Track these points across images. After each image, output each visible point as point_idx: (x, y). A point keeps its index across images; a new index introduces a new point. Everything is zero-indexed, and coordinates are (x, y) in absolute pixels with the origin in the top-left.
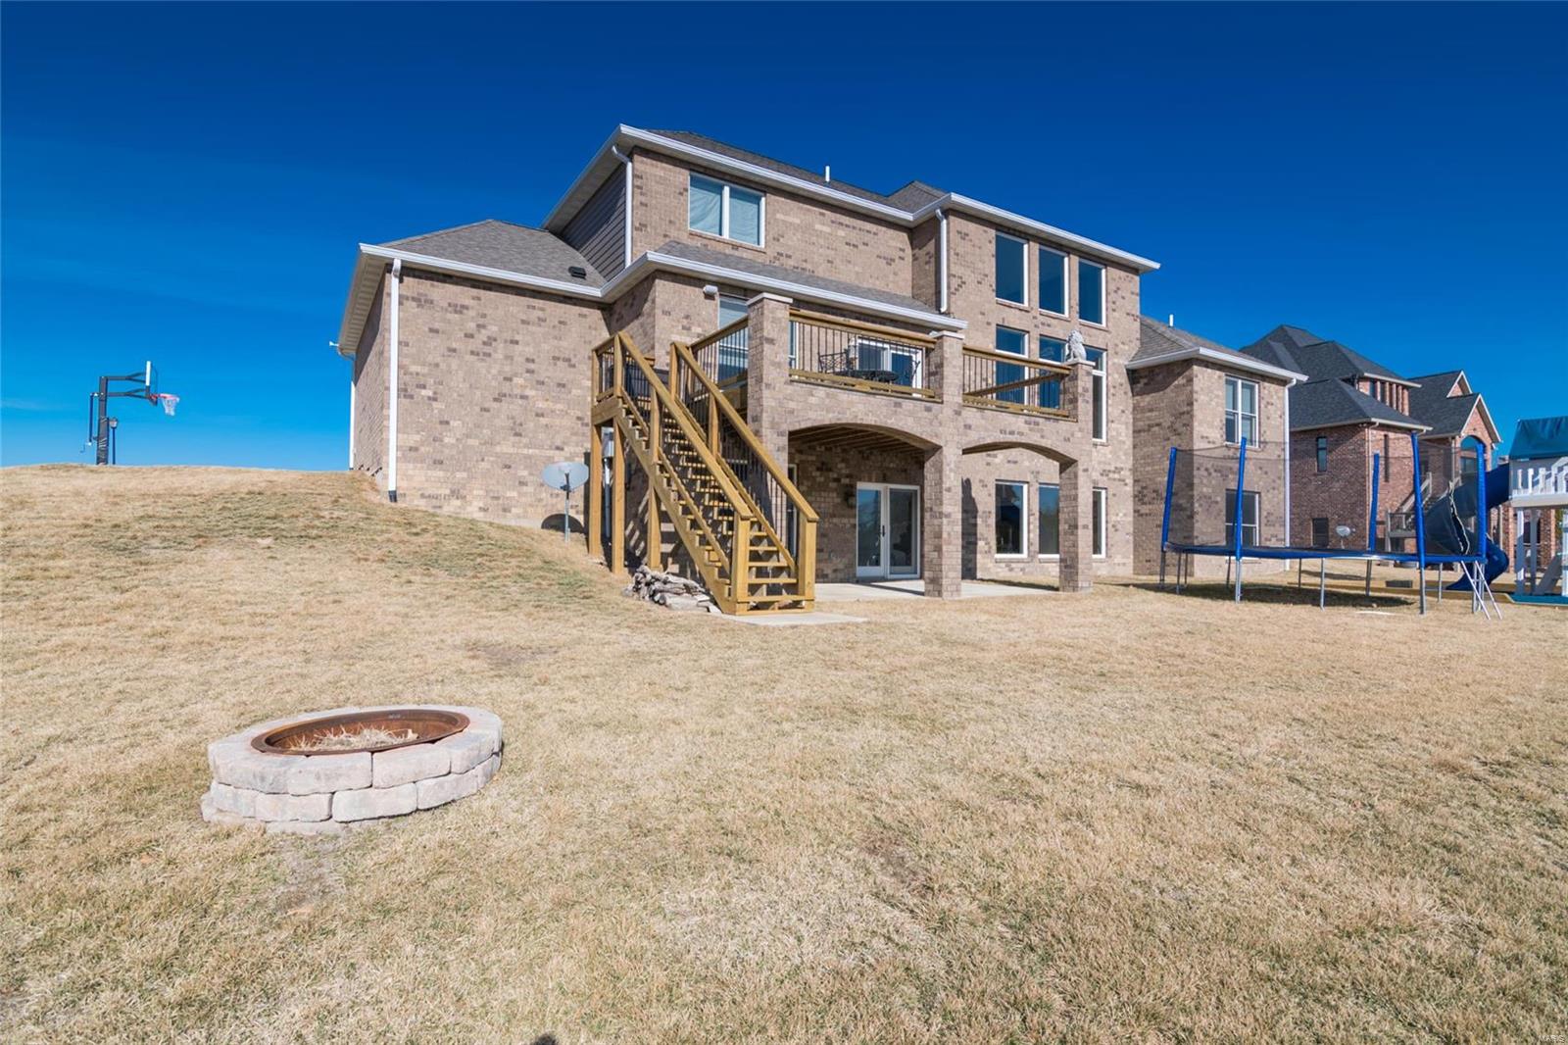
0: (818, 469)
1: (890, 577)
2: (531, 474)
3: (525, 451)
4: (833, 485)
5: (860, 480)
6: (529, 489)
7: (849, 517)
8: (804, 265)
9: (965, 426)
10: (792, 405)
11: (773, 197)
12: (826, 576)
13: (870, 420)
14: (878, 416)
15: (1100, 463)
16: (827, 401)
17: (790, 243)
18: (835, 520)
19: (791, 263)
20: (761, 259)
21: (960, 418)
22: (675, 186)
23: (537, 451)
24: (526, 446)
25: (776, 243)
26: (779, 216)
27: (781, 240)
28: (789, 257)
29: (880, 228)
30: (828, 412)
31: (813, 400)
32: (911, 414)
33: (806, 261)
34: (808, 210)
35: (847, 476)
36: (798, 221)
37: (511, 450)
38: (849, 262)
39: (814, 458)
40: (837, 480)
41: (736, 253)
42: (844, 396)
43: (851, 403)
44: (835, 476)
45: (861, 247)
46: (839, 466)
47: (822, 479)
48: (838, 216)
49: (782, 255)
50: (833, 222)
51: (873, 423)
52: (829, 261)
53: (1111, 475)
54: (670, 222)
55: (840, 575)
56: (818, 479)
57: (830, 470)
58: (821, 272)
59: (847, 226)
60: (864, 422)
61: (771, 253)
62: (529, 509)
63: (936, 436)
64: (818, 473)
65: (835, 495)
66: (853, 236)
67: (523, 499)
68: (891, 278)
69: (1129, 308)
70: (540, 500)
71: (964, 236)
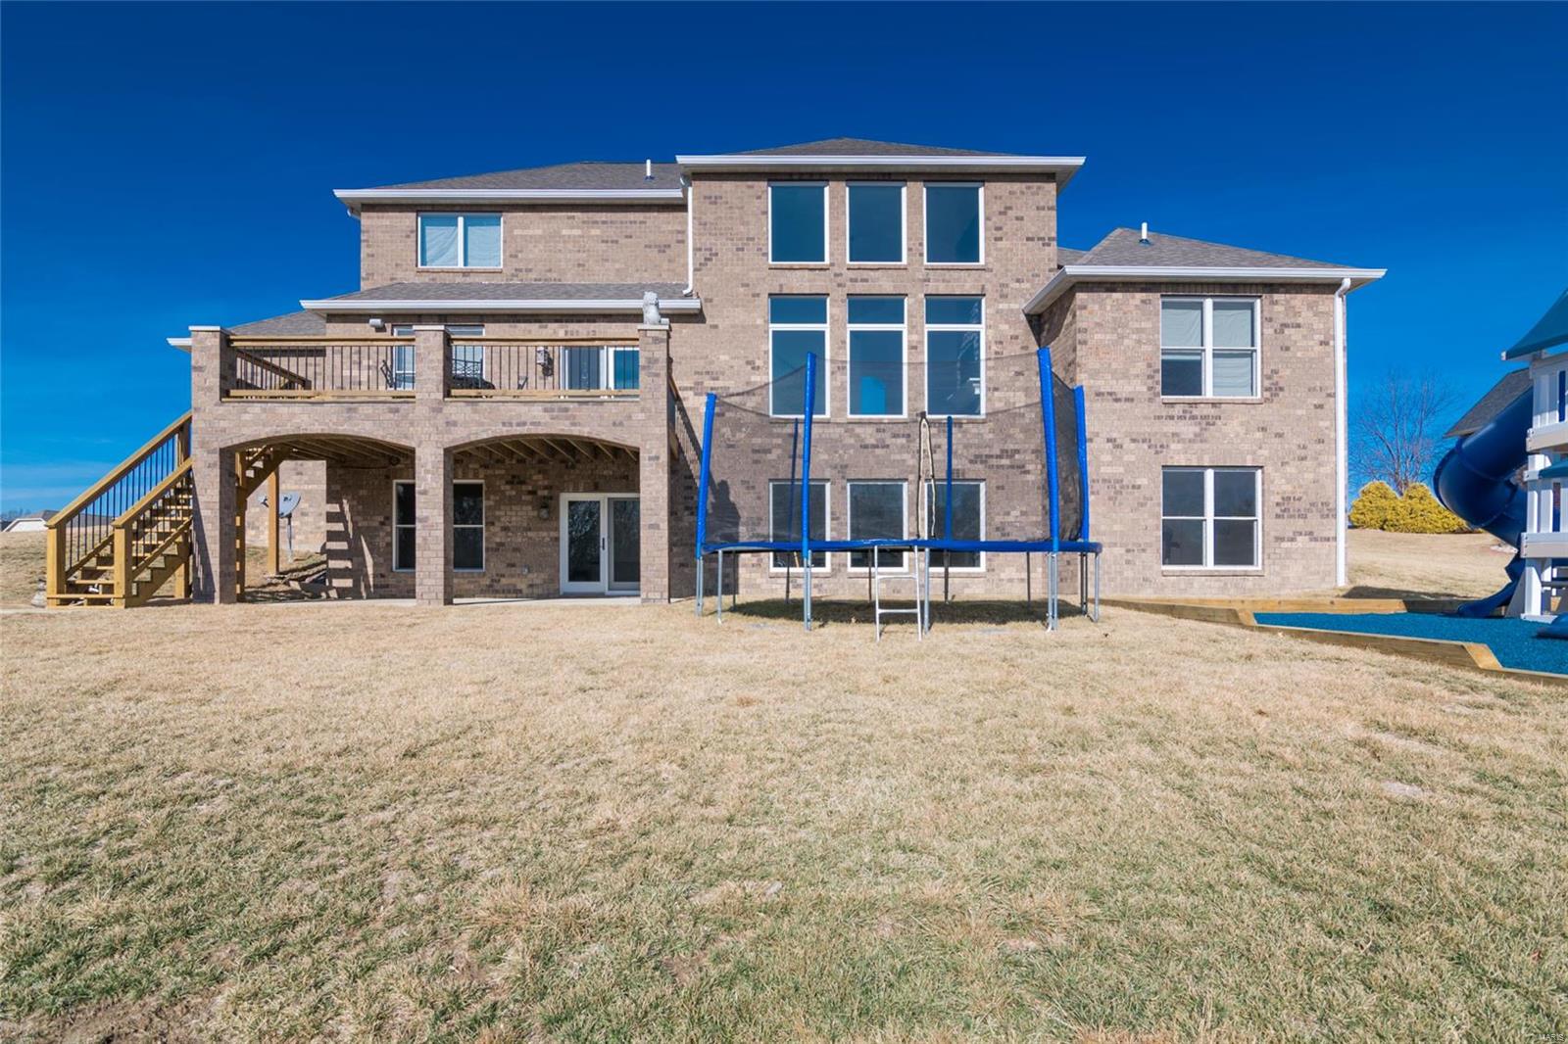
0: (507, 483)
1: (608, 592)
2: (310, 506)
3: (306, 487)
4: (528, 498)
5: (563, 491)
6: (310, 519)
7: (548, 530)
8: (549, 275)
9: (448, 423)
10: (223, 424)
11: (510, 215)
12: (521, 591)
13: (316, 429)
14: (327, 424)
15: (966, 447)
16: (264, 416)
17: (531, 256)
18: (530, 534)
19: (532, 276)
20: (498, 280)
21: (440, 416)
22: (402, 231)
23: (315, 486)
24: (306, 483)
25: (514, 260)
26: (517, 232)
27: (520, 255)
28: (529, 270)
29: (648, 214)
30: (264, 425)
31: (246, 417)
32: (368, 418)
33: (550, 270)
34: (554, 217)
35: (546, 488)
36: (539, 232)
37: (294, 487)
38: (607, 260)
39: (503, 472)
40: (533, 493)
41: (468, 280)
42: (283, 410)
43: (294, 415)
44: (530, 488)
45: (622, 241)
46: (535, 478)
47: (514, 493)
48: (590, 214)
49: (521, 270)
50: (584, 222)
51: (319, 432)
52: (579, 265)
53: (994, 462)
54: (397, 265)
55: (538, 591)
56: (507, 493)
57: (522, 483)
58: (569, 279)
59: (604, 222)
60: (308, 432)
61: (508, 271)
62: (310, 536)
63: (406, 437)
64: (508, 487)
65: (530, 508)
66: (611, 232)
67: (305, 528)
68: (665, 265)
69: (1031, 229)
70: (319, 528)
71: (714, 200)
